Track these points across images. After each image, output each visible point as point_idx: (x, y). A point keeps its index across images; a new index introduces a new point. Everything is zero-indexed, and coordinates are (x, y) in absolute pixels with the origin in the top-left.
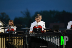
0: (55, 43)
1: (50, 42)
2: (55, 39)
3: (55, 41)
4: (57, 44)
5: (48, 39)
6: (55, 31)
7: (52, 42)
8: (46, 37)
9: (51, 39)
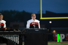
0: (15, 41)
1: (10, 40)
2: (15, 37)
3: (15, 39)
4: (16, 42)
5: (8, 37)
6: (15, 30)
7: (12, 40)
8: (7, 35)
9: (11, 37)
